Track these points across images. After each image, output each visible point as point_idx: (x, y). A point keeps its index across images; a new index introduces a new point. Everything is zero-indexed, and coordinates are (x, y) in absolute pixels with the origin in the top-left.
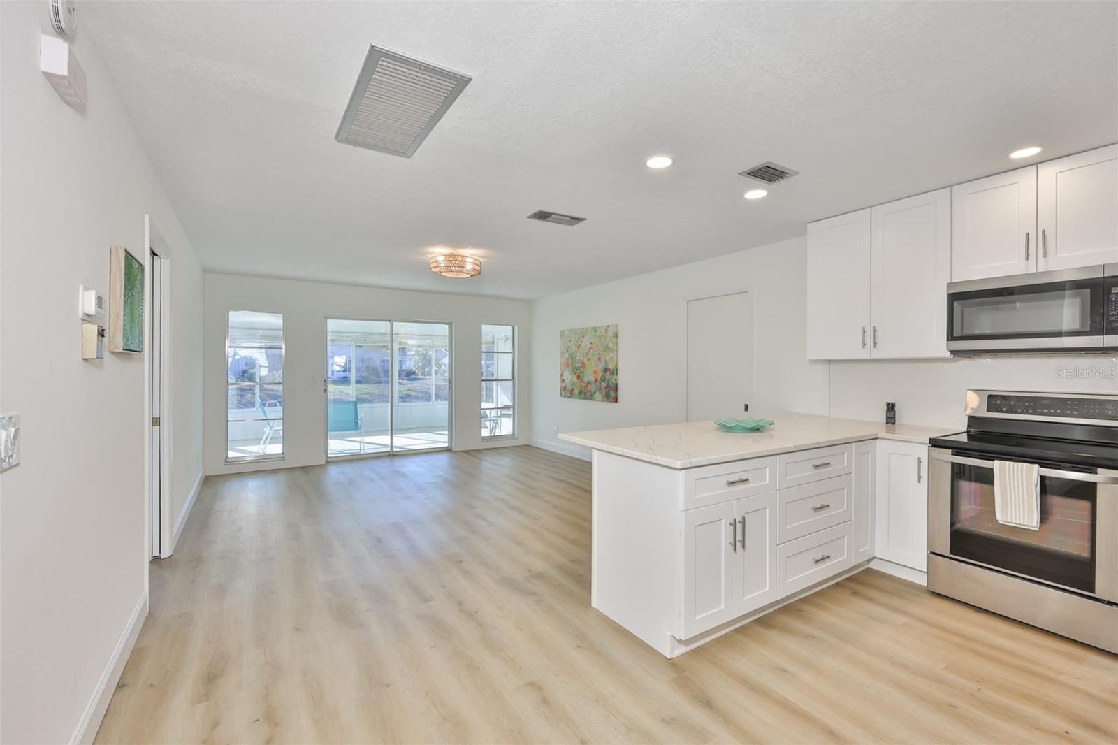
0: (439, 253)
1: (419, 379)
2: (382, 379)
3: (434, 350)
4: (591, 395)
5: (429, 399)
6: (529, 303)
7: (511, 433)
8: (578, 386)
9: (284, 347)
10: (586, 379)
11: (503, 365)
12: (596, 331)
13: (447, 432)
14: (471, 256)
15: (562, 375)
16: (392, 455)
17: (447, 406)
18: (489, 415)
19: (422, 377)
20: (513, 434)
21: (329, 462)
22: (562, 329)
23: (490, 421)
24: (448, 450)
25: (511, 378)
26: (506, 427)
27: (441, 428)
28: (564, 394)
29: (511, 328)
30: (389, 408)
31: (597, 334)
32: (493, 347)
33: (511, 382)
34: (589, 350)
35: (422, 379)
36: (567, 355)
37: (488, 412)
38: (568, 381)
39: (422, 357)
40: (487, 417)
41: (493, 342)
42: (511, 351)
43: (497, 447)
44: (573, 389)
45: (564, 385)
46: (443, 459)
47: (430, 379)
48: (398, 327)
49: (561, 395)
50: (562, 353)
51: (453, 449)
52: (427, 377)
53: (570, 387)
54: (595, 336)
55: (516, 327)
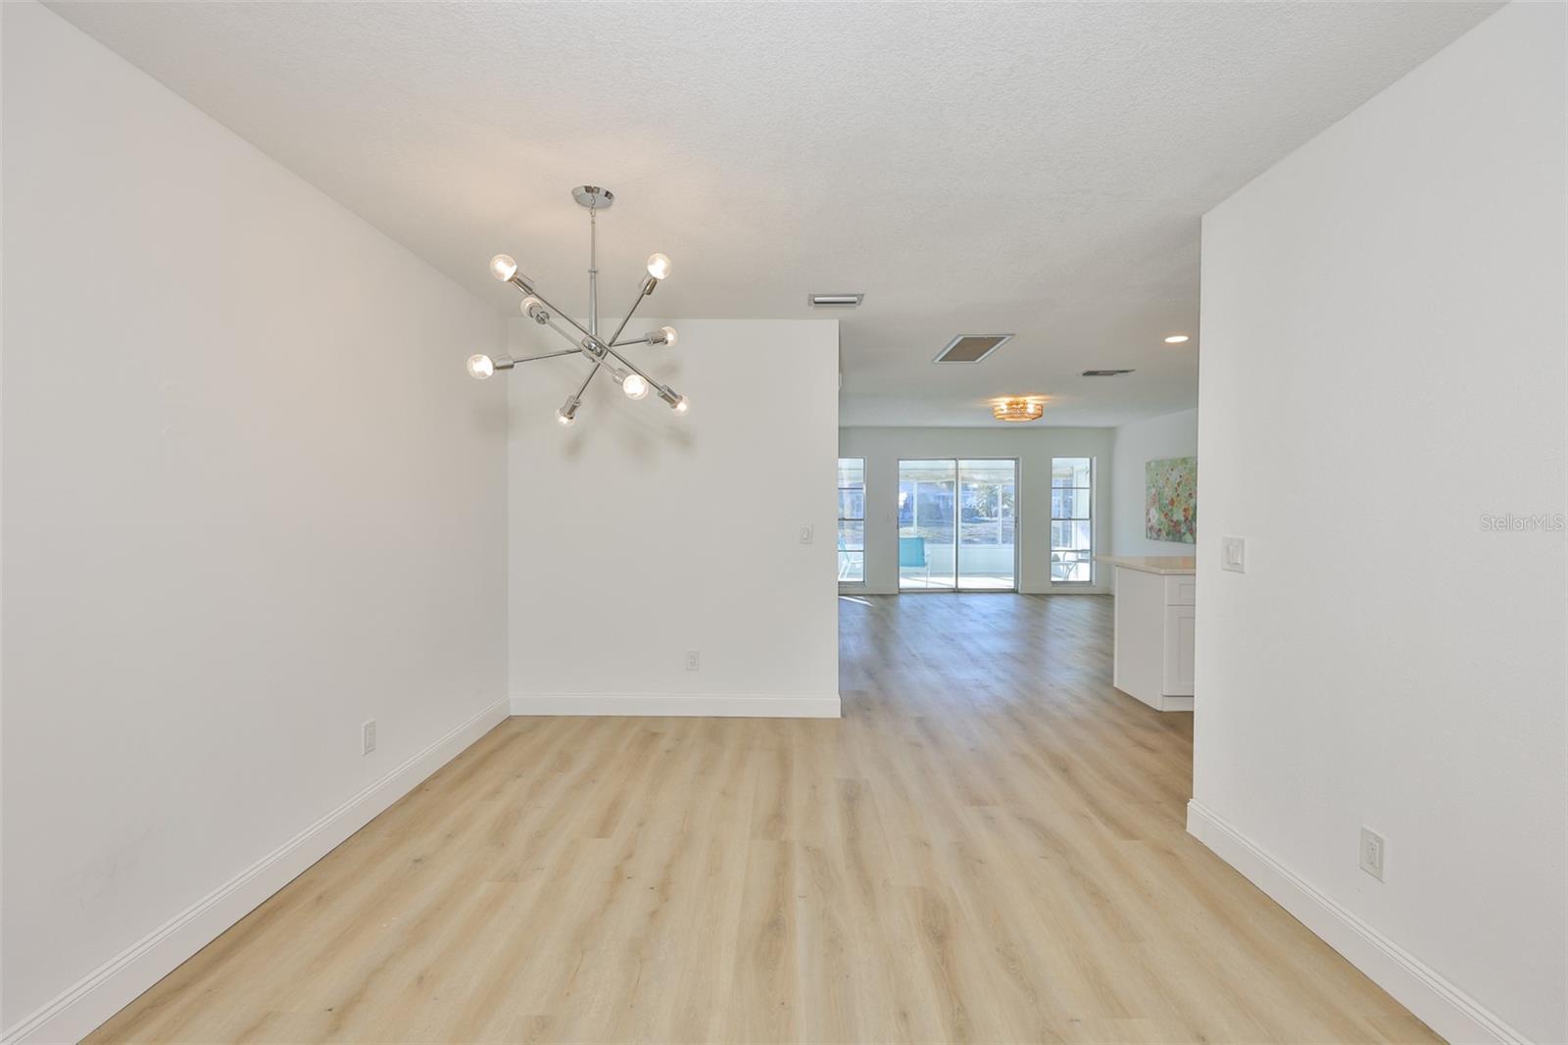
0: (1002, 403)
1: (983, 521)
2: (945, 521)
3: (1001, 485)
4: (1180, 537)
5: (994, 540)
6: (1110, 432)
7: (1087, 579)
8: (1166, 527)
9: (865, 487)
10: (1175, 518)
11: (1082, 503)
12: (1186, 463)
13: (1013, 578)
14: (1032, 403)
15: (1147, 514)
16: (957, 591)
17: (1013, 550)
18: (1061, 559)
19: (988, 519)
20: (1091, 581)
21: (902, 592)
22: (1148, 460)
23: (1063, 565)
24: (1014, 591)
25: (1088, 517)
26: (1082, 573)
27: (1007, 574)
28: (1149, 535)
29: (1088, 460)
30: (954, 550)
31: (1188, 466)
32: (1071, 481)
33: (1089, 522)
34: (1179, 484)
35: (987, 521)
36: (1153, 491)
37: (1060, 555)
38: (1153, 521)
39: (988, 491)
40: (1059, 560)
41: (1071, 475)
42: (1088, 486)
43: (1070, 591)
44: (1160, 530)
45: (1150, 525)
46: (1010, 599)
47: (996, 521)
48: (963, 464)
49: (1147, 537)
50: (1149, 488)
51: (1020, 591)
52: (994, 519)
53: (1157, 527)
54: (1185, 468)
55: (1095, 459)
